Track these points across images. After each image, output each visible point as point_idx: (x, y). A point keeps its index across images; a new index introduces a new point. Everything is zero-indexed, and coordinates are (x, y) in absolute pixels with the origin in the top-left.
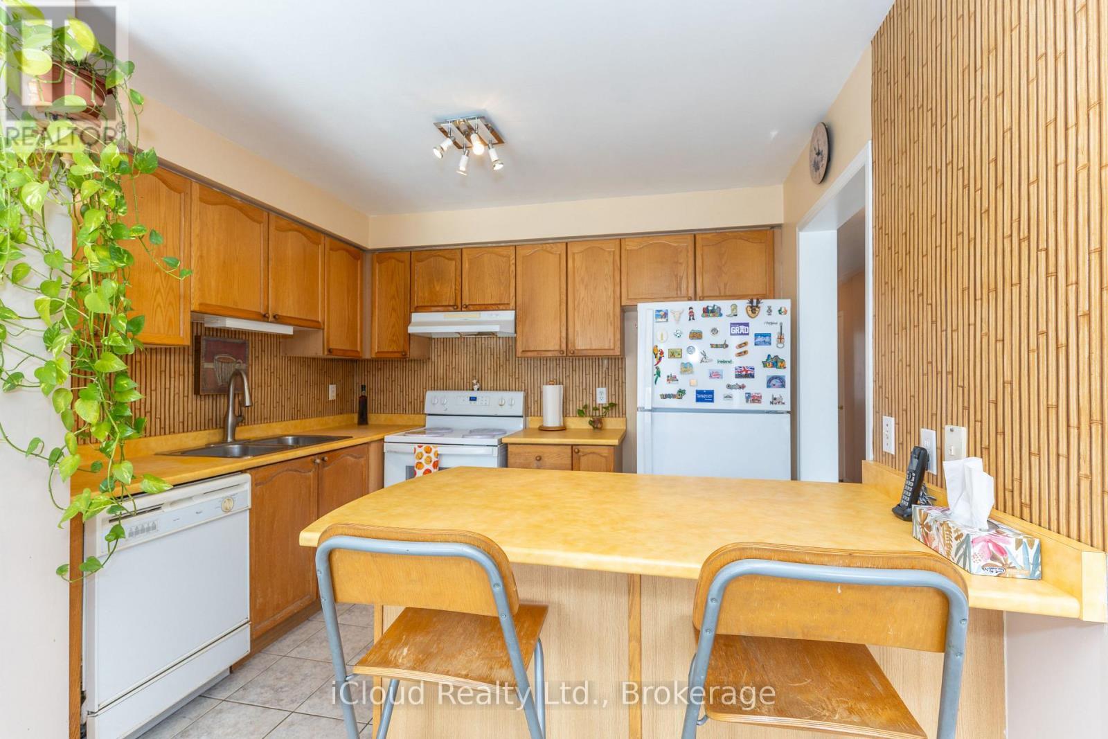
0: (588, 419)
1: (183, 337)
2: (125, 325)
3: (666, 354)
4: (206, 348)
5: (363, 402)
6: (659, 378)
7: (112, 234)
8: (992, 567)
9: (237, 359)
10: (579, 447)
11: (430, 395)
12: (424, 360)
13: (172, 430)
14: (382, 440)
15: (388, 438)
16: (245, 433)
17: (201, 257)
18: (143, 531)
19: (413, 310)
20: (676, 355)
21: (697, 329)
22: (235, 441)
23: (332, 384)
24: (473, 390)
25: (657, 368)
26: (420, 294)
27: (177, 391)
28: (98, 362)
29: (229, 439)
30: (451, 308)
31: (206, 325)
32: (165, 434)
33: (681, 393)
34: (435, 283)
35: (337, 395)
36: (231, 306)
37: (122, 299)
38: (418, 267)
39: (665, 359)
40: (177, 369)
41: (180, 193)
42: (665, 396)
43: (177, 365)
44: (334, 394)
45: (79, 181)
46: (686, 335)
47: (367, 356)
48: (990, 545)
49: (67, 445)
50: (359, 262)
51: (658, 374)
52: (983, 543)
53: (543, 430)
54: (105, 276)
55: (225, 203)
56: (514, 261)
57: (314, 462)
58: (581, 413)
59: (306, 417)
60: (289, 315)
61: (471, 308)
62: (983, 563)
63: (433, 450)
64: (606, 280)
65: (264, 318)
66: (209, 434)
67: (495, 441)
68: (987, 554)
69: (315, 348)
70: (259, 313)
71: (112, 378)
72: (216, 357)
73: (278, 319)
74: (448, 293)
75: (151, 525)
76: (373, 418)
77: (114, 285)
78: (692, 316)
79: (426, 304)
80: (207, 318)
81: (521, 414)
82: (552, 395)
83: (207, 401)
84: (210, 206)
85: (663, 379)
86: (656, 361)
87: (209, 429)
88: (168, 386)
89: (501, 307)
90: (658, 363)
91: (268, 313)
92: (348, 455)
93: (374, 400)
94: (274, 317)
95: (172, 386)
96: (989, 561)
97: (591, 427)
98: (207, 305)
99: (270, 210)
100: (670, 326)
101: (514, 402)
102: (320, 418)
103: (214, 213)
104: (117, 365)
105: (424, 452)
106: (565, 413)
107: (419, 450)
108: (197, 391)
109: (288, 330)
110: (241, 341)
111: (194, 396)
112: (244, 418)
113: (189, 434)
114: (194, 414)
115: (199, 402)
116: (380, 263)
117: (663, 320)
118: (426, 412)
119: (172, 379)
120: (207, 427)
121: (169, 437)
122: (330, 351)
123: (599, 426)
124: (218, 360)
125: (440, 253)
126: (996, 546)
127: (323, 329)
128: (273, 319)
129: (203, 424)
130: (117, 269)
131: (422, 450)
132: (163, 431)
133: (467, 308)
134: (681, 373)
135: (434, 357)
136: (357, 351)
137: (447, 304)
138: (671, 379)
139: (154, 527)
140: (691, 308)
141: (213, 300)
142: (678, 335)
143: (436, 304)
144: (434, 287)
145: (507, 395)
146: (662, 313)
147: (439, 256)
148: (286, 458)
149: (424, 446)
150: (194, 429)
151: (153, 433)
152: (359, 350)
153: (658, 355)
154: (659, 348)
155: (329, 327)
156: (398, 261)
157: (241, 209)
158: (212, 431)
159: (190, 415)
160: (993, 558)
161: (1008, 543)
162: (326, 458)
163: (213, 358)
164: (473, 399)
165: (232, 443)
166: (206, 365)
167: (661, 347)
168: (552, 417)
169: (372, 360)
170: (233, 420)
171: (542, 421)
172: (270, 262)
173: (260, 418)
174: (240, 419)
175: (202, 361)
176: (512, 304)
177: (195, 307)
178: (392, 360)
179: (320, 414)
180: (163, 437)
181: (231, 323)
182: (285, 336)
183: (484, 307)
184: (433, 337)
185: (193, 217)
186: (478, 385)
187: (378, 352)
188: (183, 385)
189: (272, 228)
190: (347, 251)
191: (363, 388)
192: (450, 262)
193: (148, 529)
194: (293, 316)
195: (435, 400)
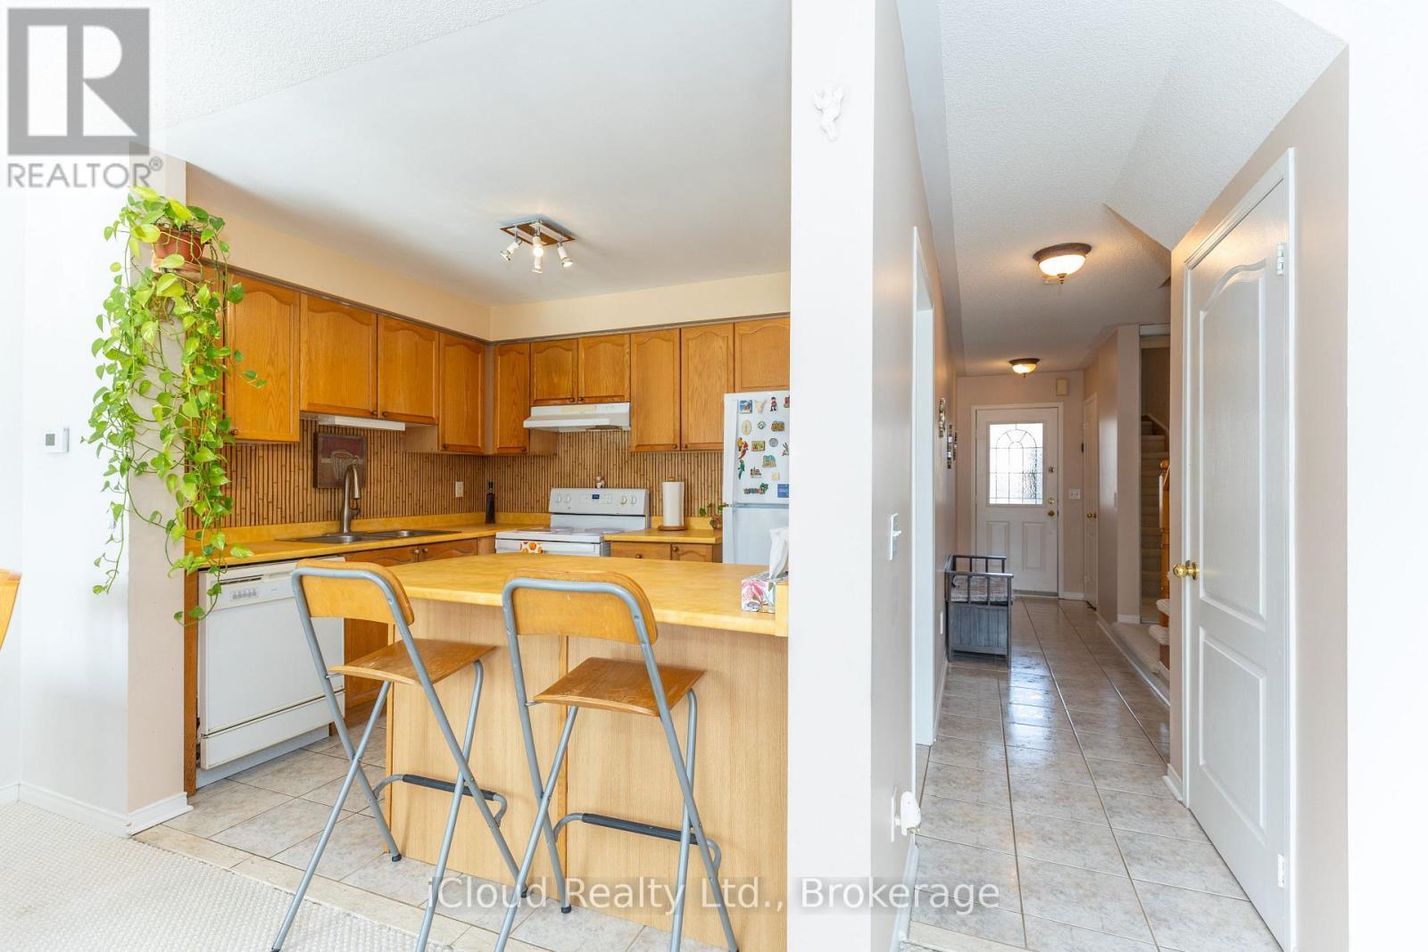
0: (711, 519)
1: (292, 433)
2: (215, 425)
3: (750, 447)
4: (324, 444)
5: (492, 499)
6: (743, 473)
7: (207, 355)
8: (754, 604)
9: (354, 455)
10: (678, 546)
11: (555, 493)
12: (551, 456)
13: (292, 520)
14: (494, 537)
15: (499, 534)
16: (360, 525)
17: (310, 361)
18: (245, 595)
19: (532, 404)
20: (759, 447)
21: (779, 420)
22: (350, 533)
23: (459, 480)
24: (596, 487)
25: (742, 462)
26: (539, 387)
27: (297, 484)
28: (197, 454)
29: (345, 530)
30: (568, 401)
31: (320, 423)
32: (286, 522)
33: (764, 487)
34: (554, 375)
35: (465, 492)
36: (339, 405)
37: (213, 405)
38: (537, 358)
39: (749, 452)
40: (297, 464)
41: (290, 305)
42: (748, 491)
43: (297, 460)
44: (462, 491)
45: (180, 318)
46: (769, 426)
47: (490, 452)
48: (753, 587)
49: (177, 518)
50: (480, 356)
51: (742, 467)
52: (748, 586)
53: (662, 529)
54: (202, 388)
55: (334, 310)
56: (628, 350)
57: (413, 552)
58: (702, 513)
59: (428, 513)
60: (399, 412)
61: (587, 400)
62: (748, 602)
63: (538, 546)
64: (720, 368)
65: (373, 415)
66: (327, 525)
67: (597, 539)
68: (751, 596)
69: (431, 444)
70: (368, 411)
71: (206, 467)
72: (334, 453)
73: (387, 416)
74: (565, 385)
75: (252, 591)
76: (501, 517)
77: (207, 394)
78: (774, 405)
79: (545, 397)
80: (320, 416)
81: (642, 514)
82: (671, 493)
83: (325, 495)
84: (319, 314)
85: (746, 473)
86: (740, 454)
87: (327, 520)
88: (288, 479)
89: (616, 399)
90: (743, 456)
91: (377, 411)
92: (452, 548)
93: (503, 497)
94: (383, 414)
95: (292, 478)
96: (752, 600)
97: (711, 528)
98: (315, 405)
99: (378, 313)
100: (753, 418)
101: (636, 499)
102: (444, 516)
103: (321, 320)
104: (209, 456)
105: (529, 549)
106: (687, 512)
107: (524, 546)
108: (315, 485)
109: (401, 427)
110: (358, 438)
111: (313, 490)
112: (360, 511)
113: (308, 524)
114: (313, 505)
115: (318, 495)
116: (501, 355)
117: (748, 411)
118: (550, 510)
119: (292, 473)
120: (326, 518)
121: (289, 525)
122: (445, 447)
123: (718, 526)
124: (335, 456)
125: (559, 344)
126: (756, 588)
127: (438, 425)
128: (382, 417)
129: (321, 516)
130: (211, 382)
131: (527, 546)
132: (284, 520)
133: (583, 400)
134: (763, 466)
135: (561, 453)
136: (478, 447)
137: (564, 397)
138: (755, 472)
139: (255, 594)
140: (773, 398)
141: (321, 400)
142: (762, 426)
143: (554, 397)
144: (552, 379)
145: (628, 493)
146: (746, 404)
147: (557, 346)
148: (382, 546)
149: (530, 542)
150: (313, 519)
151: (275, 522)
152: (480, 445)
153: (742, 448)
154: (743, 441)
155: (444, 422)
156: (520, 353)
157: (350, 314)
158: (329, 522)
159: (309, 507)
160: (755, 597)
161: (764, 585)
162: (426, 550)
163: (330, 454)
164: (596, 497)
165: (346, 534)
166: (323, 460)
167: (746, 439)
168: (671, 516)
169: (494, 456)
170: (349, 512)
171: (662, 521)
172: (379, 362)
173: (379, 511)
174: (355, 512)
175: (320, 457)
176: (627, 396)
177: (304, 407)
178: (514, 457)
179: (445, 511)
180: (283, 526)
181: (340, 421)
182: (398, 432)
183: (598, 399)
184: (561, 431)
185: (302, 327)
186: (603, 482)
187: (500, 448)
188: (302, 477)
189: (381, 329)
190: (468, 346)
191: (491, 485)
192: (567, 353)
193: (250, 595)
194: (403, 412)
195: (561, 498)
